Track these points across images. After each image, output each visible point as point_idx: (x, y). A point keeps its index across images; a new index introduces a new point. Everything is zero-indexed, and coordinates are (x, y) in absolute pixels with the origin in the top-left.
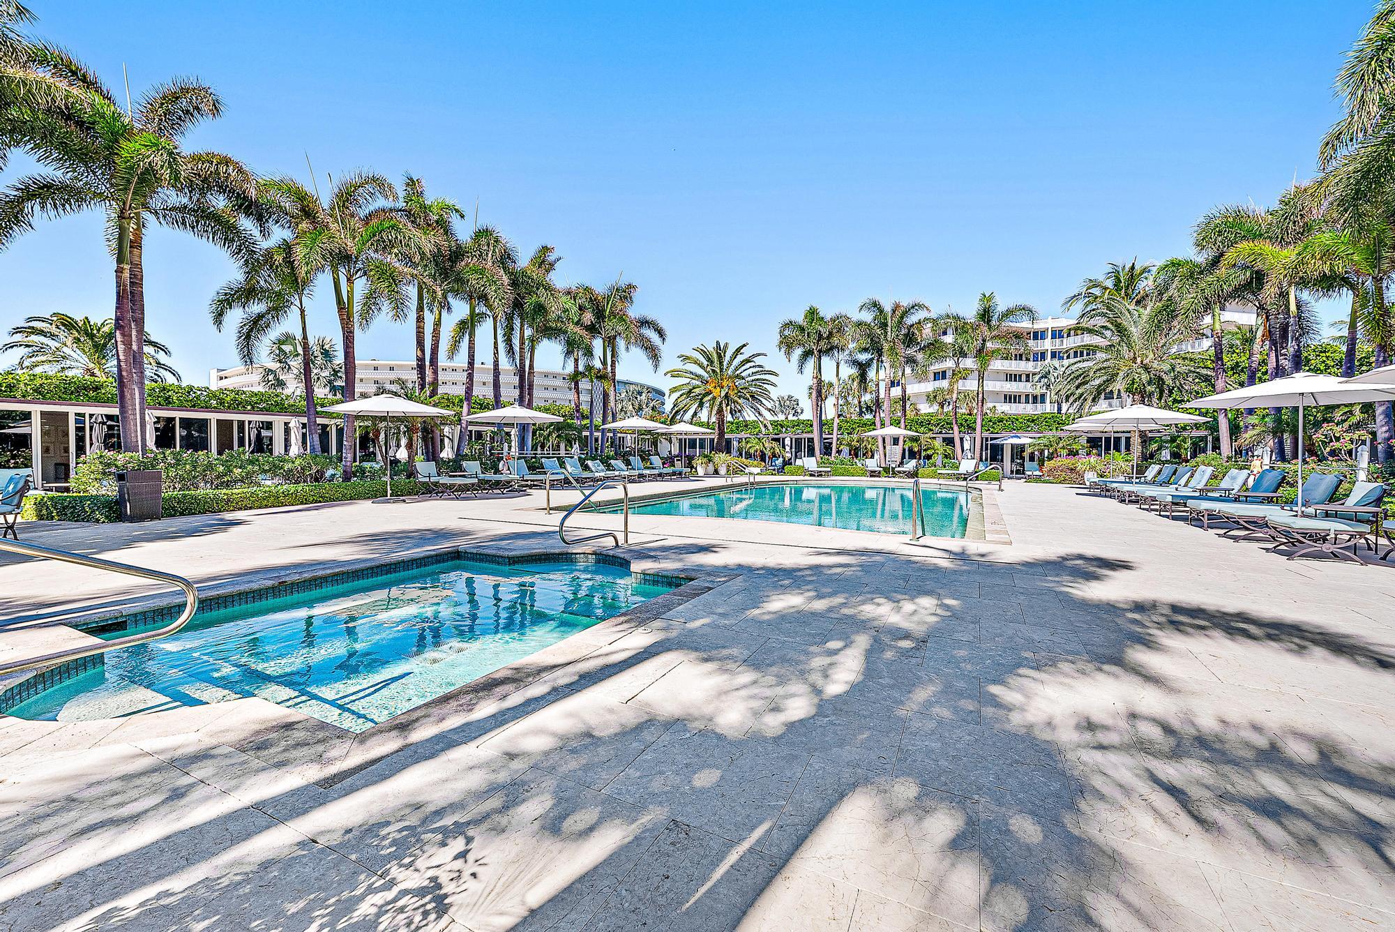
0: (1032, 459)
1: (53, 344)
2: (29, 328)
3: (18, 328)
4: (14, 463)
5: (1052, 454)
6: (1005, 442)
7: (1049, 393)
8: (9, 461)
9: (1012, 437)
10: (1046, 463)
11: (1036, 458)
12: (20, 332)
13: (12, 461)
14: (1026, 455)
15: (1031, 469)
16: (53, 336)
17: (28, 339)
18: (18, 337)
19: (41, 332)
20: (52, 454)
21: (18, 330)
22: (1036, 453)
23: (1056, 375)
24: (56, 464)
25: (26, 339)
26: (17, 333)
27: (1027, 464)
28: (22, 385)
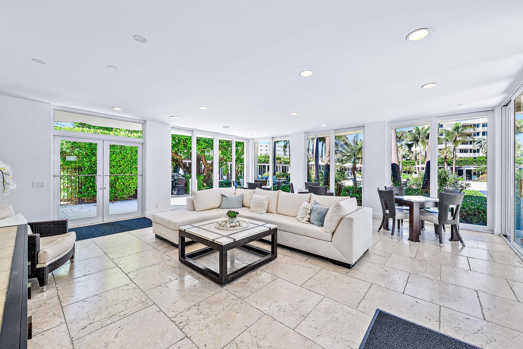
0: (475, 174)
5: (483, 173)
6: (464, 169)
7: (481, 149)
9: (466, 167)
10: (480, 176)
11: (476, 174)
14: (472, 173)
15: (474, 177)
22: (476, 172)
23: (485, 142)
27: (473, 176)
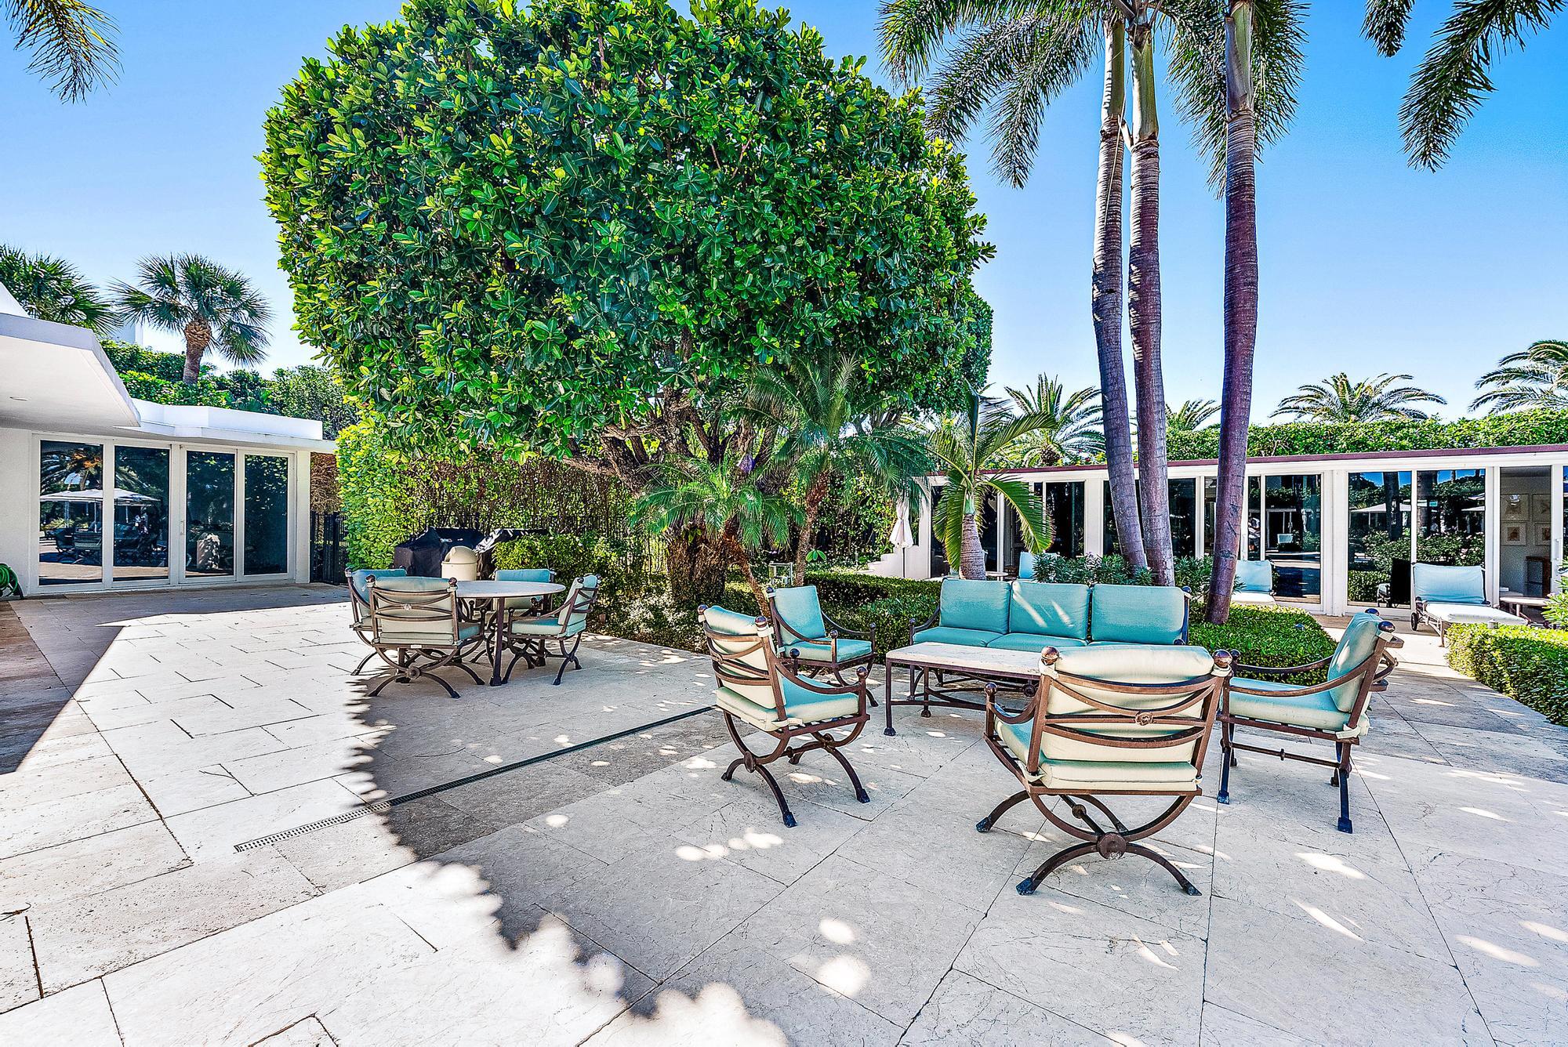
1: (1537, 386)
2: (1505, 371)
3: (1489, 375)
4: (1467, 554)
8: (1458, 551)
12: (1492, 380)
13: (1464, 551)
16: (1535, 375)
17: (1507, 385)
18: (1491, 387)
19: (1521, 374)
20: (1522, 541)
21: (1489, 378)
24: (1528, 558)
25: (1502, 388)
26: (1488, 381)
28: (1481, 436)
